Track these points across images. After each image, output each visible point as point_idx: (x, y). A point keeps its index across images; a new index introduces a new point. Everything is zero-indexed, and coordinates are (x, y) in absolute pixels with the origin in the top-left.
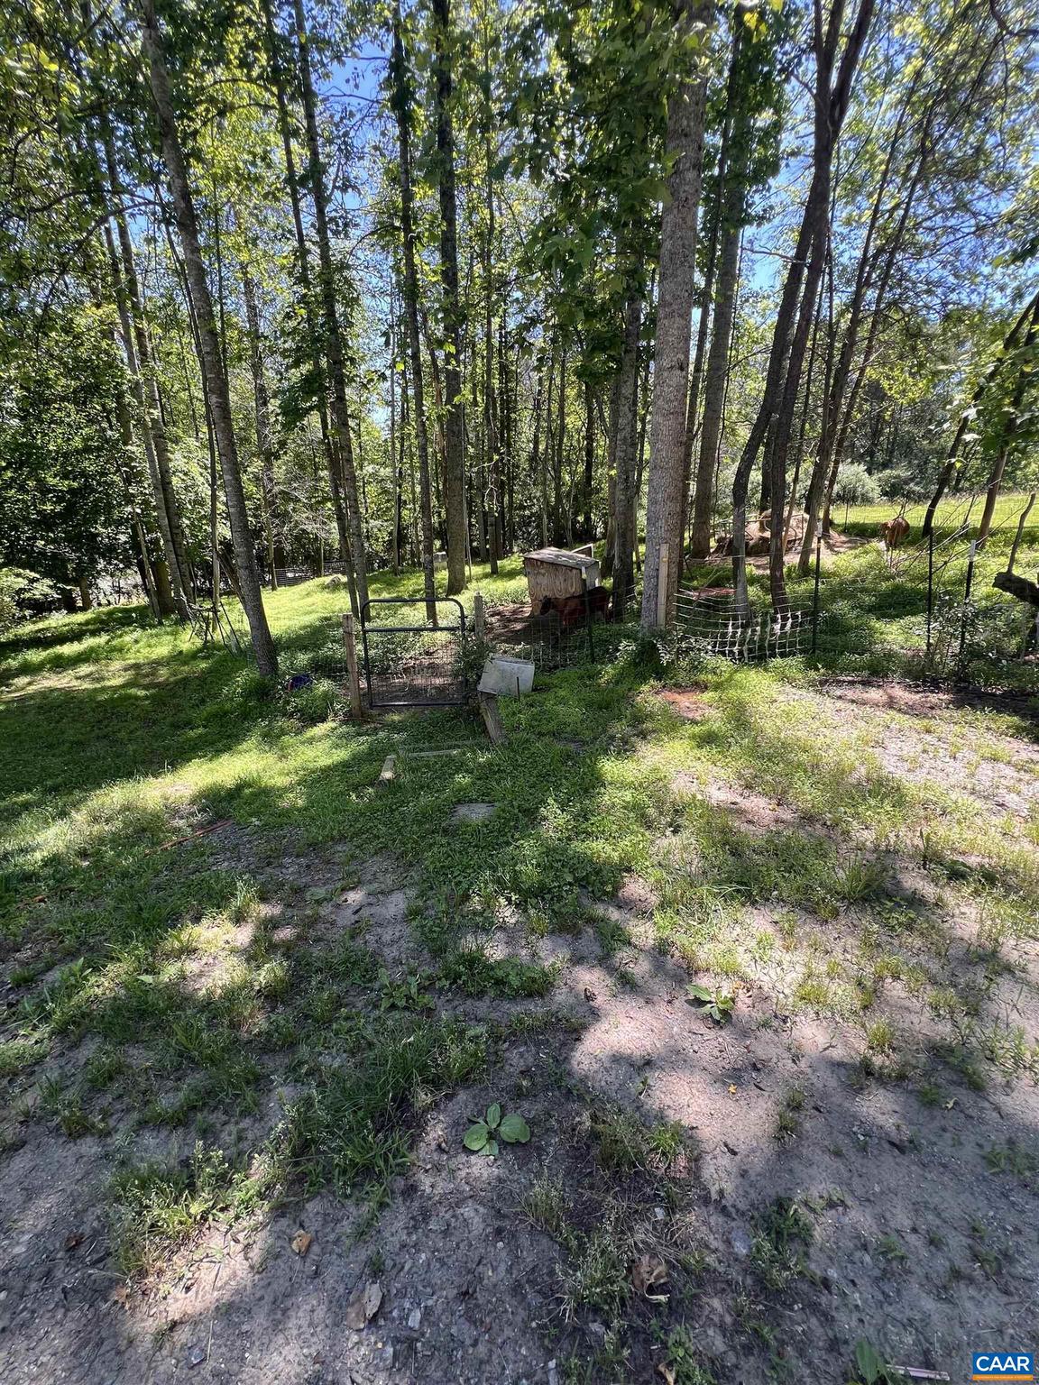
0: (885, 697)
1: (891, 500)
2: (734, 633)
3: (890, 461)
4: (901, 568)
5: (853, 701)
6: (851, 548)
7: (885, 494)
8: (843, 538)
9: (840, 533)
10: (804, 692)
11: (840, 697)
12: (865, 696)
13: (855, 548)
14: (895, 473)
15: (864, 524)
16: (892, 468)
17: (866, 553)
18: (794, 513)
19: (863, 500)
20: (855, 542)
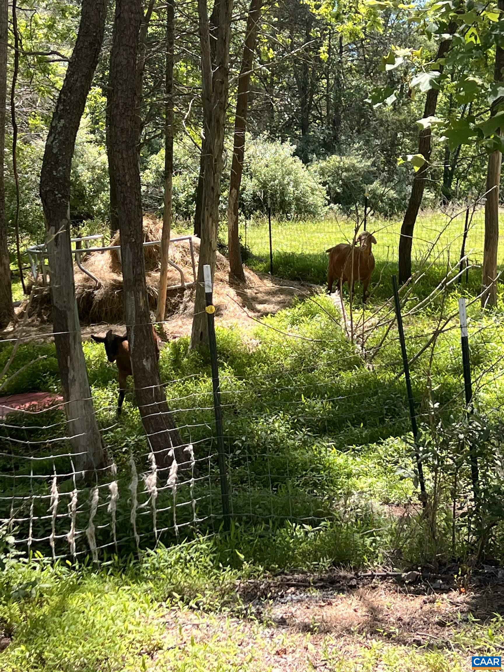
0: (362, 611)
1: (346, 211)
2: (64, 500)
3: (336, 138)
4: (371, 343)
5: (306, 628)
6: (284, 305)
7: (335, 199)
8: (268, 285)
9: (262, 275)
10: (212, 619)
11: (282, 622)
12: (328, 612)
13: (291, 305)
14: (347, 161)
15: (303, 258)
16: (341, 153)
17: (311, 314)
18: (173, 234)
19: (299, 211)
20: (291, 293)
